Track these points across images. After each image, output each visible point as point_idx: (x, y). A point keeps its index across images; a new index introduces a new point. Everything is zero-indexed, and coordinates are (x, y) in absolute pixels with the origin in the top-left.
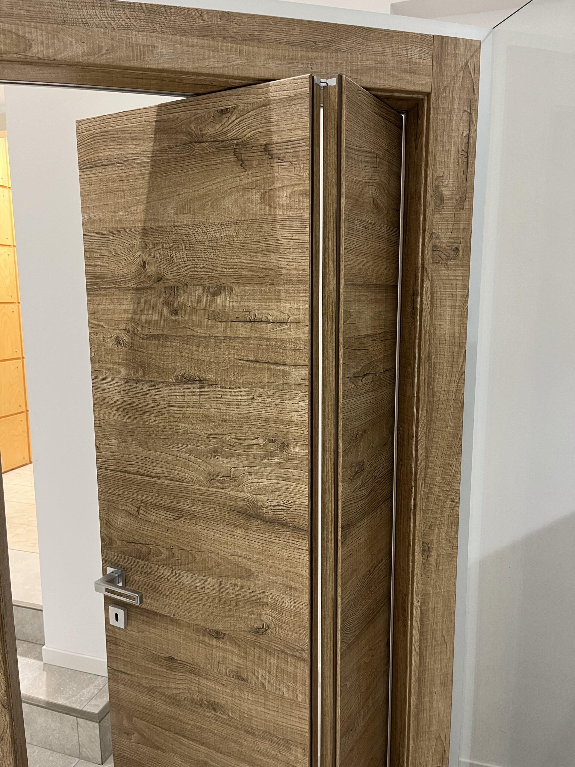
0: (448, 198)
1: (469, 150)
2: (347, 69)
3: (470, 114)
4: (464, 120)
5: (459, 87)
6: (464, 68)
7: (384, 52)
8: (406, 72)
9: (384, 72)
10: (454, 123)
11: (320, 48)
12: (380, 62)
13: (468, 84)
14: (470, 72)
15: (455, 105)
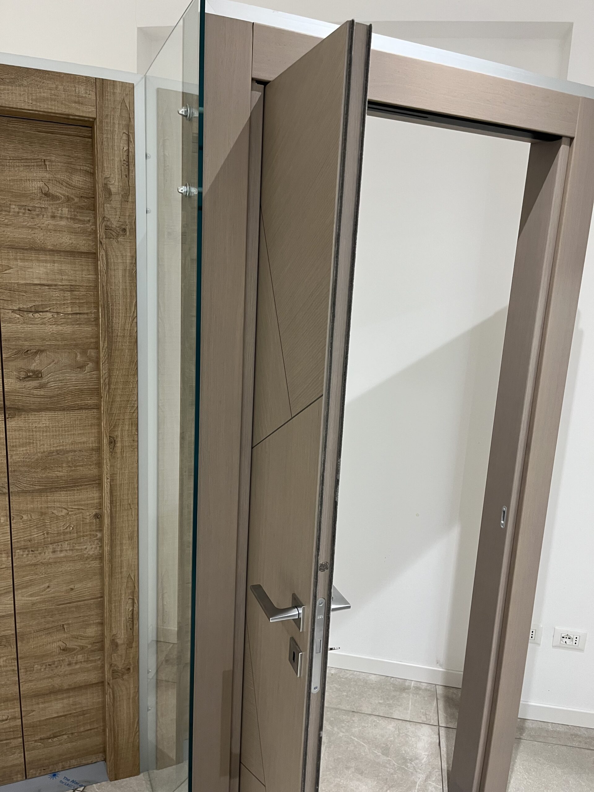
0: (116, 193)
1: (130, 161)
2: (28, 98)
3: (128, 136)
4: (124, 139)
5: (118, 116)
6: (122, 103)
7: (57, 88)
8: (75, 102)
9: (57, 102)
10: (116, 141)
11: (6, 83)
12: (55, 95)
13: (125, 114)
14: (126, 106)
15: (116, 128)
